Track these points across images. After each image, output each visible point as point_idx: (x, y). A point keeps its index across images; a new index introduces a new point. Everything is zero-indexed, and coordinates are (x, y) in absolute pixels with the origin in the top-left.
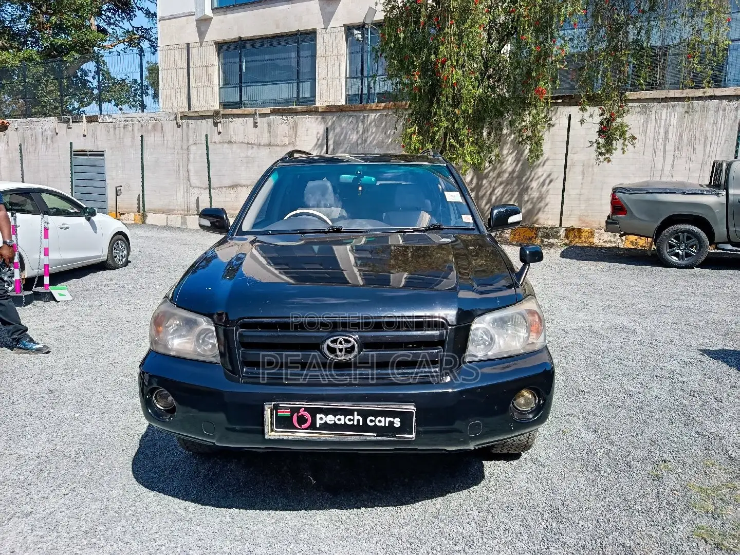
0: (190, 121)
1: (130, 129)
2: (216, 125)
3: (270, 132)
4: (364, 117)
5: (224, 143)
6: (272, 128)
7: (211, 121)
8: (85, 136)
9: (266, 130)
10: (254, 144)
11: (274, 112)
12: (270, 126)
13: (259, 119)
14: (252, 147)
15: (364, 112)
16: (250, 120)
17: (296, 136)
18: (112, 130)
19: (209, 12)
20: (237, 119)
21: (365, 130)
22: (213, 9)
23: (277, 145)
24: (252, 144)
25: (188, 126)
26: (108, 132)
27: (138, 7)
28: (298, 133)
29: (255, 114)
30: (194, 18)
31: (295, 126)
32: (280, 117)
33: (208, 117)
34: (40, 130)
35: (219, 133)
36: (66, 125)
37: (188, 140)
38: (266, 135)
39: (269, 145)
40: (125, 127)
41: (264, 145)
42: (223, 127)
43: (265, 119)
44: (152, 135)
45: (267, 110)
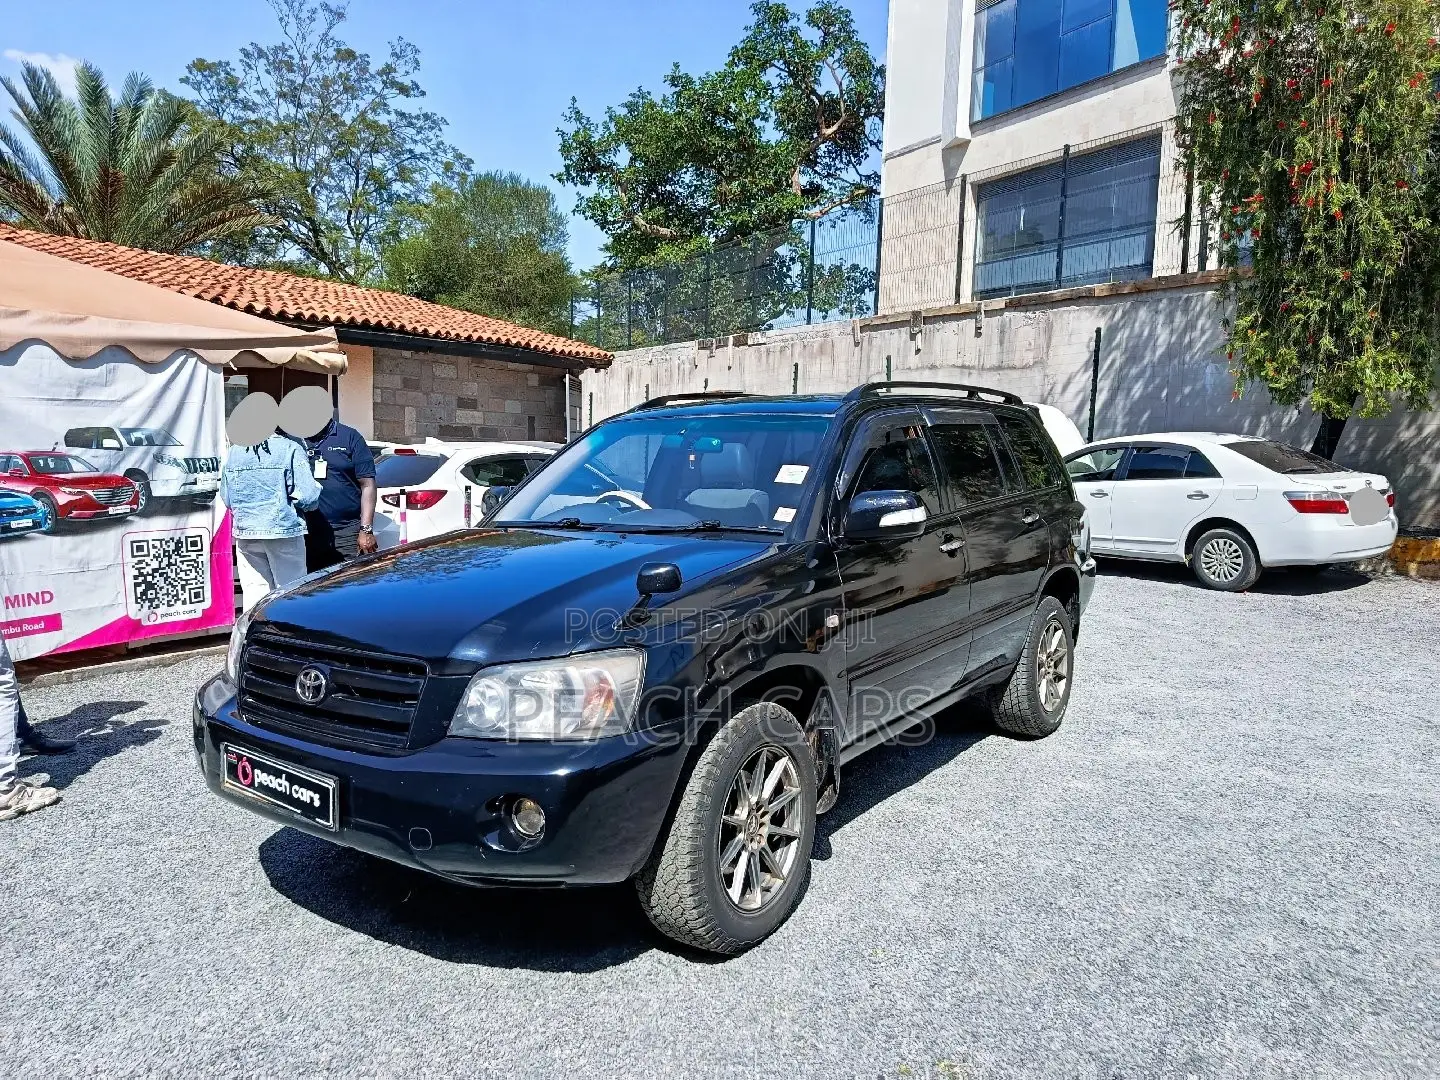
0: (874, 334)
1: (789, 352)
2: (913, 337)
3: (1001, 343)
4: (1188, 300)
5: (922, 368)
6: (1007, 336)
7: (905, 331)
8: (730, 368)
9: (996, 340)
10: (973, 367)
11: (1012, 306)
12: (1002, 332)
13: (984, 321)
14: (970, 374)
15: (1186, 290)
16: (969, 325)
17: (1048, 347)
18: (764, 355)
19: (963, 131)
20: (947, 324)
21: (1190, 326)
22: (972, 125)
23: (1014, 368)
24: (969, 367)
25: (870, 342)
26: (759, 360)
27: (870, 141)
28: (1053, 341)
29: (978, 311)
30: (940, 146)
31: (1049, 330)
32: (1023, 314)
33: (902, 324)
34: (677, 362)
35: (918, 351)
36: (708, 352)
37: (869, 367)
38: (996, 348)
39: (1000, 368)
40: (782, 350)
41: (990, 369)
42: (924, 340)
43: (996, 320)
44: (818, 361)
45: (999, 303)
